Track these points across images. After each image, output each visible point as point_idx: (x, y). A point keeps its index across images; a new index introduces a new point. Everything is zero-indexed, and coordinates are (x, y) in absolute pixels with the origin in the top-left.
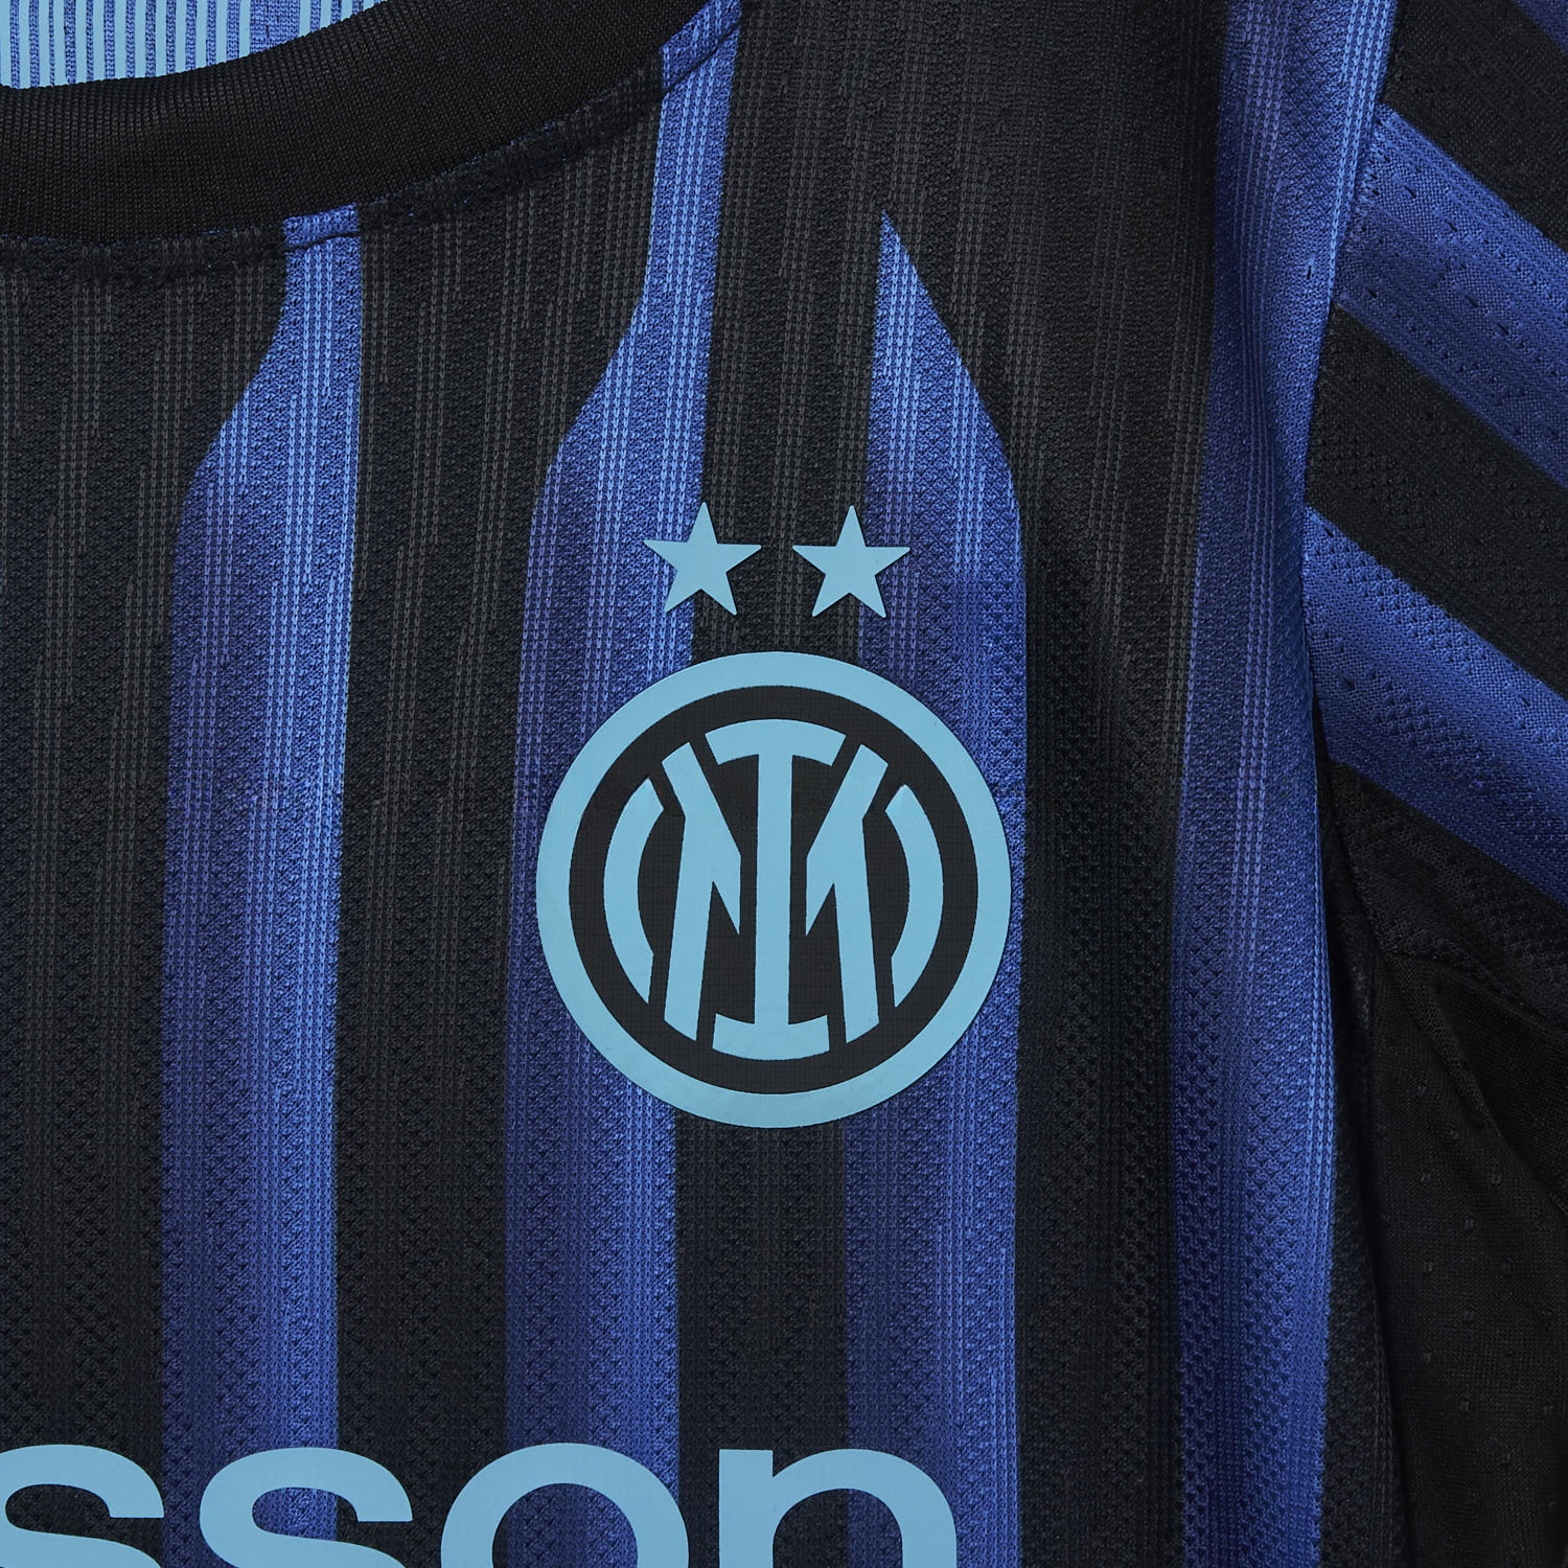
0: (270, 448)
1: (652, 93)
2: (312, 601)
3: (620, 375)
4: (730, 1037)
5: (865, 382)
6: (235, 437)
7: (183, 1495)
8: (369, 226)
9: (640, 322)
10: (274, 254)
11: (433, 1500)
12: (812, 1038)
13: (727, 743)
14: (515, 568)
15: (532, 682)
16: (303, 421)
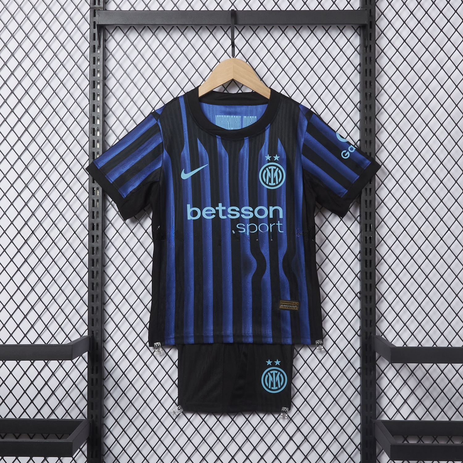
0: (244, 151)
1: (265, 130)
2: (246, 160)
3: (263, 146)
4: (270, 184)
5: (277, 147)
6: (242, 150)
7: (240, 209)
8: (249, 138)
9: (265, 144)
10: (243, 140)
11: (254, 209)
12: (274, 184)
13: (270, 168)
14: (258, 158)
15: (259, 164)
16: (245, 149)
